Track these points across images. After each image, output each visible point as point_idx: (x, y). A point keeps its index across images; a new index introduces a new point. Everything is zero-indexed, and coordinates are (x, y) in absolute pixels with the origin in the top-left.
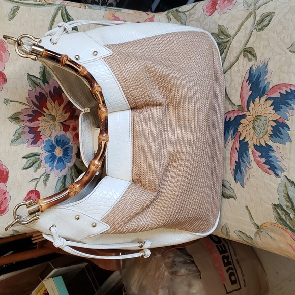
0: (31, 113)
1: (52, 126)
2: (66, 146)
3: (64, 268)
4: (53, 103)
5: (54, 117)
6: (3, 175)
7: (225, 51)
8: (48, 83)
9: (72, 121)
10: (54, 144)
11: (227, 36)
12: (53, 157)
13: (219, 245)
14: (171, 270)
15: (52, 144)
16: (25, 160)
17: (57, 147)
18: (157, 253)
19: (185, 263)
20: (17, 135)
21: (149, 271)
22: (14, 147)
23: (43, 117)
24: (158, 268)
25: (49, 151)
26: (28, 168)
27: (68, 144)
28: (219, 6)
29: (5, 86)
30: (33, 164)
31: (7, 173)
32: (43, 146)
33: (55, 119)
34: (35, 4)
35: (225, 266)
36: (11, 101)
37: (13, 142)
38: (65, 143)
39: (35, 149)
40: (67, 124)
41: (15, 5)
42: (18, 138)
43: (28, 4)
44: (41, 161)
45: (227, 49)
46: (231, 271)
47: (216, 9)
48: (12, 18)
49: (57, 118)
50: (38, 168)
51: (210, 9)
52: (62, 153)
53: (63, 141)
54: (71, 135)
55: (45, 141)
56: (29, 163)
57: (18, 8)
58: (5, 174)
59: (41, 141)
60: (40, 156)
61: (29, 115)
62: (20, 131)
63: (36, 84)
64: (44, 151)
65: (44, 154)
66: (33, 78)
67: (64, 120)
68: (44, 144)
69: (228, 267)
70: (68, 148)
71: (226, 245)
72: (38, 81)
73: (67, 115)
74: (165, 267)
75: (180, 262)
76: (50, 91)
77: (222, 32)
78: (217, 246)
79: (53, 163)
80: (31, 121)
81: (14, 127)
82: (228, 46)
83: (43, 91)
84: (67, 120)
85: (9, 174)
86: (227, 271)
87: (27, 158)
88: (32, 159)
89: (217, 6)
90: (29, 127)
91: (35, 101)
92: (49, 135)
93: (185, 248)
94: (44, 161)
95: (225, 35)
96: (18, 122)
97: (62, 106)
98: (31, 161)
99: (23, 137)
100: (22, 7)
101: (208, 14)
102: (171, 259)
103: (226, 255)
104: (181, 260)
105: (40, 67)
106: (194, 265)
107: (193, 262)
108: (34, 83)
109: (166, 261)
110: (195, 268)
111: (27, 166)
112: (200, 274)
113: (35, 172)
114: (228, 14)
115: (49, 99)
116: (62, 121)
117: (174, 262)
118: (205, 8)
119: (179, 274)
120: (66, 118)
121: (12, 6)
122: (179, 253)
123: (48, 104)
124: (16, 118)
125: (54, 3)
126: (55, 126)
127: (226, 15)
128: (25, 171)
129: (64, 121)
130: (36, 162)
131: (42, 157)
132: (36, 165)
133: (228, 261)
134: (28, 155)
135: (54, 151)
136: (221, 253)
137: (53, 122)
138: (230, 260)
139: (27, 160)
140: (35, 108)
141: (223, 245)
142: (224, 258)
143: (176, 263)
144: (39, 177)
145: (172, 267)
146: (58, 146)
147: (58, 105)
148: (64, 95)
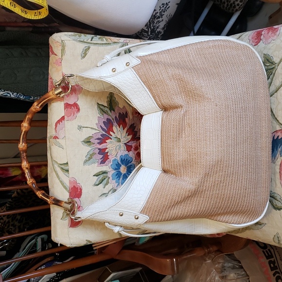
0: (100, 137)
1: (118, 147)
2: (129, 164)
3: (120, 273)
4: (118, 127)
5: (119, 139)
6: (78, 191)
7: (271, 77)
8: (114, 111)
9: (134, 142)
10: (119, 162)
11: (272, 63)
12: (119, 175)
13: (265, 250)
14: (221, 275)
15: (118, 162)
16: (96, 178)
17: (122, 166)
18: (207, 259)
19: (233, 268)
20: (89, 156)
21: (201, 275)
22: (87, 167)
23: (110, 140)
24: (209, 273)
25: (116, 169)
26: (98, 184)
27: (131, 162)
28: (264, 37)
29: (79, 114)
30: (103, 181)
31: (81, 190)
32: (110, 165)
33: (120, 141)
34: (103, 44)
35: (272, 270)
36: (83, 127)
37: (85, 162)
38: (129, 161)
39: (104, 168)
40: (130, 145)
41: (86, 46)
42: (90, 159)
43: (97, 44)
44: (109, 178)
45: (272, 75)
46: (277, 275)
47: (261, 40)
48: (84, 57)
49: (122, 140)
50: (107, 184)
51: (255, 39)
52: (126, 170)
53: (127, 159)
54: (133, 155)
55: (111, 160)
56: (99, 180)
57: (89, 48)
58: (79, 190)
59: (108, 160)
60: (108, 174)
61: (98, 139)
62: (91, 153)
63: (104, 112)
64: (111, 169)
65: (112, 173)
66: (102, 107)
68: (111, 163)
69: (274, 271)
70: (131, 165)
71: (272, 250)
72: (106, 109)
73: (130, 137)
74: (215, 272)
75: (229, 267)
76: (116, 117)
77: (268, 60)
78: (263, 251)
79: (119, 179)
80: (100, 143)
81: (86, 149)
82: (273, 72)
83: (110, 117)
84: (130, 141)
85: (83, 191)
86: (274, 275)
87: (97, 176)
88: (101, 176)
89: (262, 37)
90: (99, 149)
91: (103, 126)
92: (115, 155)
93: (233, 254)
94: (111, 178)
95: (270, 62)
96: (90, 145)
97: (126, 129)
98: (101, 178)
99: (94, 157)
100: (92, 47)
101: (254, 44)
102: (221, 265)
103: (272, 259)
104: (230, 265)
105: (108, 97)
106: (242, 270)
107: (241, 267)
108: (103, 111)
109: (217, 266)
110: (244, 273)
111: (97, 183)
112: (249, 278)
113: (104, 187)
114: (272, 44)
115: (115, 124)
117: (223, 267)
118: (250, 38)
119: (229, 278)
120: (129, 140)
121: (84, 47)
122: (228, 259)
123: (114, 128)
124: (88, 142)
125: (118, 41)
126: (120, 147)
127: (271, 45)
128: (96, 187)
129: (127, 142)
130: (105, 179)
131: (110, 175)
132: (105, 181)
133: (274, 265)
134: (98, 173)
135: (119, 169)
136: (268, 258)
137: (118, 144)
138: (276, 264)
139: (97, 177)
140: (104, 133)
141: (269, 250)
142: (270, 263)
143: (226, 268)
144: (107, 192)
145: (222, 272)
146: (123, 164)
147: (122, 128)
148: (127, 120)
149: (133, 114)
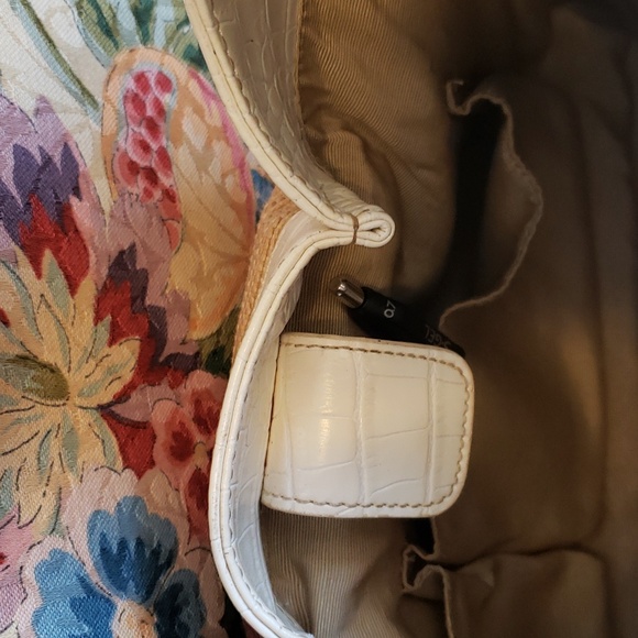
1: (54, 446)
4: (26, 271)
5: (53, 370)
10: (94, 578)
15: (83, 581)
17: (120, 603)
27: (169, 562)
32: (23, 617)
38: (156, 553)
40: (137, 417)
49: (74, 380)
53: (140, 543)
54: (172, 494)
55: (29, 573)
67: (117, 387)
68: (34, 602)
70: (175, 588)
73: (126, 354)
92: (44, 518)
97: (88, 288)
116: (106, 398)
120: (128, 376)
126: (71, 444)
129: (119, 399)
137: (50, 416)
146: (121, 586)
147: (61, 282)
148: (80, 210)
149: (113, 178)
